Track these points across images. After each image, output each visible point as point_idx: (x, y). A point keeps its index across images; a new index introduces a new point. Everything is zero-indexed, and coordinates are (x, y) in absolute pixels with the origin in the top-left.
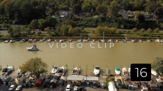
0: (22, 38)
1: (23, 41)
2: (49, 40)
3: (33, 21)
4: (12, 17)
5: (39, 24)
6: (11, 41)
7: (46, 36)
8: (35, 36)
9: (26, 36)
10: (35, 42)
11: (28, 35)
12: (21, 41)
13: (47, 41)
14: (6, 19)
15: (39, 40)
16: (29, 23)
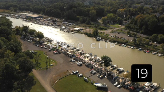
0: (141, 46)
1: (140, 50)
2: (160, 54)
3: (154, 35)
4: (141, 27)
5: (158, 38)
6: (132, 47)
7: (160, 50)
8: (150, 48)
9: (144, 46)
10: (148, 53)
11: (145, 45)
12: (138, 49)
13: (158, 55)
14: (136, 29)
15: (152, 52)
16: (151, 35)
